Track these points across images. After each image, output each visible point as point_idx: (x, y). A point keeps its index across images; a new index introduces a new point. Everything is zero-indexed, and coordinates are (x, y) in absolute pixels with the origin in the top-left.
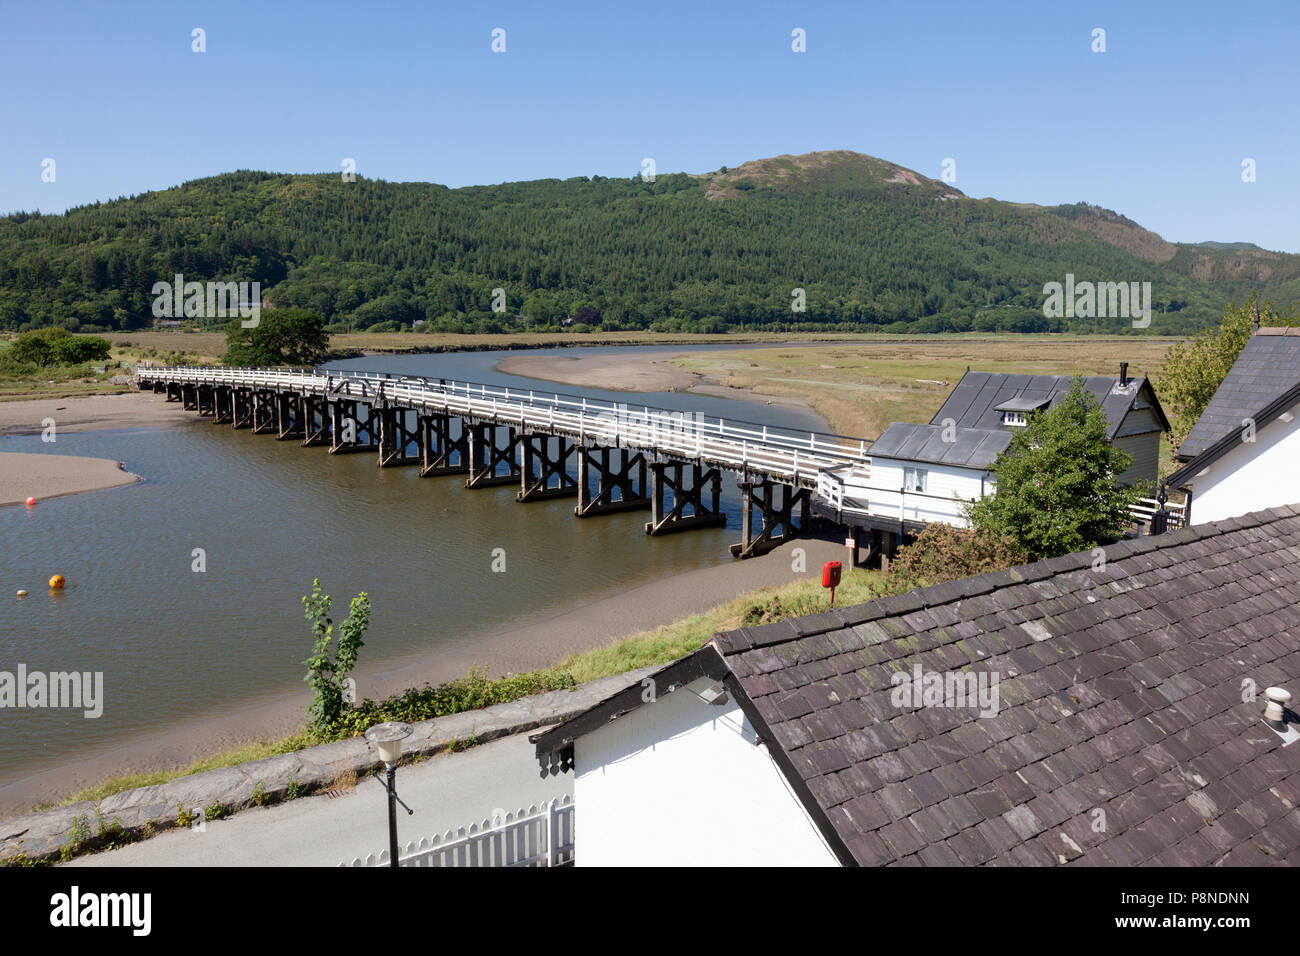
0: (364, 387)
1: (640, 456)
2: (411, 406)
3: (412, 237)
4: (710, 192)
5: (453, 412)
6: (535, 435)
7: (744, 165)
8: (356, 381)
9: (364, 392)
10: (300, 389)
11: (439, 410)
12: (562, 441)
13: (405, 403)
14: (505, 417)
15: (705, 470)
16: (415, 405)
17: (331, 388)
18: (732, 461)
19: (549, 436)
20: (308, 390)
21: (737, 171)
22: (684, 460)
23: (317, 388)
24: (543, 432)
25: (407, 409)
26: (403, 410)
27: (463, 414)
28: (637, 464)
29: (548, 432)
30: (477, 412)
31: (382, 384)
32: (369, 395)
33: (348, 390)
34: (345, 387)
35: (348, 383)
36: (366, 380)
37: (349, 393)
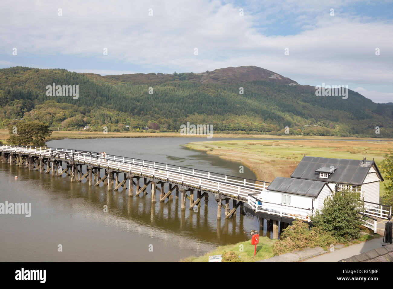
0: (66, 155)
1: (176, 186)
2: (84, 164)
3: (86, 94)
4: (202, 80)
5: (102, 167)
6: (134, 177)
7: (215, 70)
8: (62, 152)
9: (66, 158)
10: (39, 155)
11: (96, 165)
12: (145, 179)
13: (82, 162)
14: (123, 170)
15: (202, 193)
16: (86, 163)
17: (52, 155)
18: (213, 190)
19: (140, 177)
20: (42, 156)
21: (212, 73)
22: (194, 189)
23: (46, 155)
24: (138, 176)
25: (83, 165)
26: (81, 165)
27: (106, 167)
28: (175, 189)
29: (140, 176)
30: (111, 167)
31: (74, 154)
32: (67, 158)
33: (59, 156)
34: (58, 155)
35: (59, 153)
36: (67, 153)
37: (59, 158)
